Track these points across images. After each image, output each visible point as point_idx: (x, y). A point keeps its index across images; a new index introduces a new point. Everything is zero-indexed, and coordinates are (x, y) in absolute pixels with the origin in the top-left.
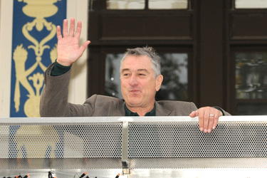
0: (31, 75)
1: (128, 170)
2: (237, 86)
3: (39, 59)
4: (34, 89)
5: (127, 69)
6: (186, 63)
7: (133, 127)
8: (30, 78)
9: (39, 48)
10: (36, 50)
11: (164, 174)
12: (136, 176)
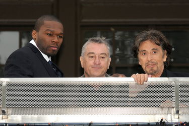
1: (6, 116)
7: (10, 85)
11: (32, 119)
12: (12, 120)
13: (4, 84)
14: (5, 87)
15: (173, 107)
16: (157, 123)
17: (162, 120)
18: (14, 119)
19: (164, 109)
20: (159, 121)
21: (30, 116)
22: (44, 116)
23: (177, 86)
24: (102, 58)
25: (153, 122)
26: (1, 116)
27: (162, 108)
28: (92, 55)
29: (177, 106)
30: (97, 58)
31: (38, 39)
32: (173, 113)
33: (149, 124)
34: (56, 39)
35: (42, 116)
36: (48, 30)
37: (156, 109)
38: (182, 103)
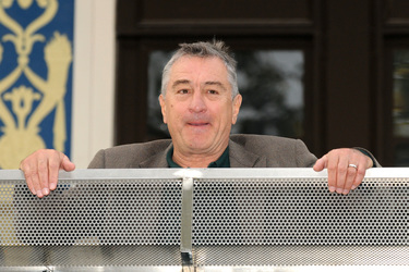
0: (10, 90)
1: (192, 268)
2: (396, 112)
3: (23, 60)
4: (15, 117)
5: (185, 82)
6: (300, 72)
7: (201, 188)
8: (7, 97)
9: (24, 40)
10: (18, 43)
13: (187, 184)
21: (254, 269)
26: (180, 267)
28: (183, 87)
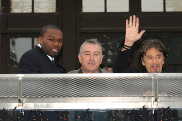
1: (22, 104)
11: (42, 106)
12: (26, 107)
13: (20, 79)
14: (21, 81)
15: (153, 97)
16: (140, 109)
17: (144, 106)
18: (28, 106)
19: (145, 98)
20: (142, 107)
21: (40, 104)
22: (52, 104)
23: (155, 80)
24: (96, 55)
25: (137, 108)
26: (18, 104)
27: (144, 97)
28: (87, 53)
29: (156, 96)
30: (92, 55)
31: (43, 43)
32: (152, 101)
33: (134, 109)
34: (56, 44)
35: (49, 104)
36: (50, 36)
37: (139, 98)
38: (160, 93)
